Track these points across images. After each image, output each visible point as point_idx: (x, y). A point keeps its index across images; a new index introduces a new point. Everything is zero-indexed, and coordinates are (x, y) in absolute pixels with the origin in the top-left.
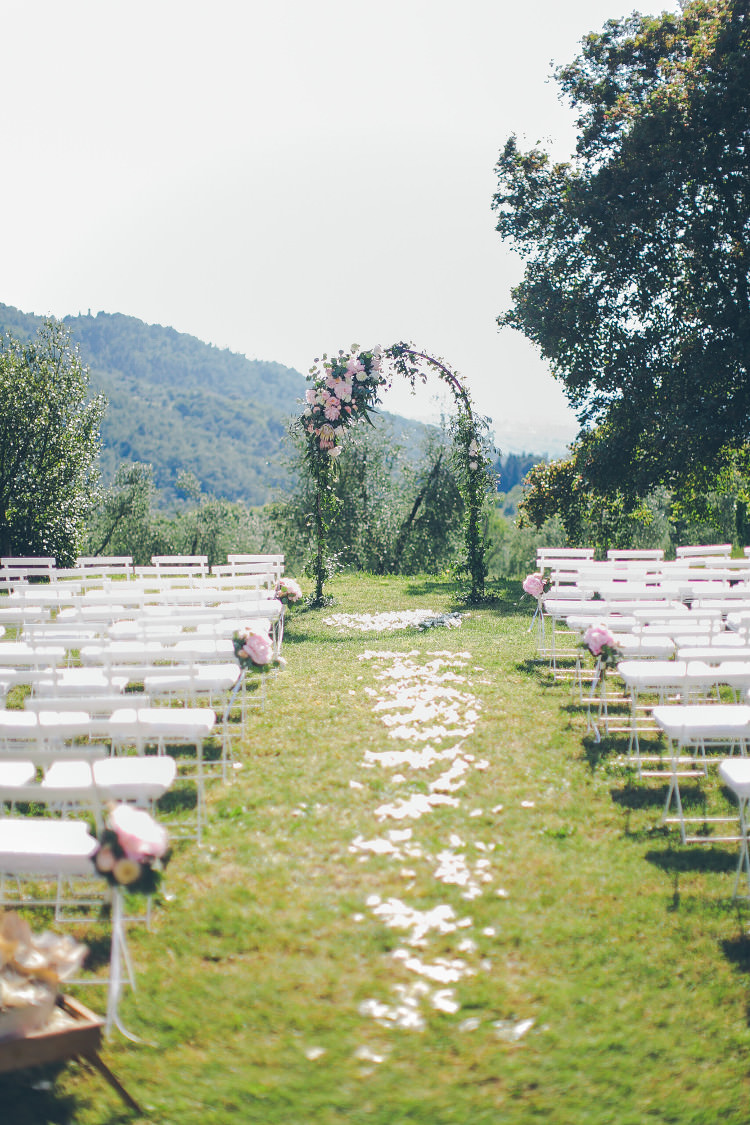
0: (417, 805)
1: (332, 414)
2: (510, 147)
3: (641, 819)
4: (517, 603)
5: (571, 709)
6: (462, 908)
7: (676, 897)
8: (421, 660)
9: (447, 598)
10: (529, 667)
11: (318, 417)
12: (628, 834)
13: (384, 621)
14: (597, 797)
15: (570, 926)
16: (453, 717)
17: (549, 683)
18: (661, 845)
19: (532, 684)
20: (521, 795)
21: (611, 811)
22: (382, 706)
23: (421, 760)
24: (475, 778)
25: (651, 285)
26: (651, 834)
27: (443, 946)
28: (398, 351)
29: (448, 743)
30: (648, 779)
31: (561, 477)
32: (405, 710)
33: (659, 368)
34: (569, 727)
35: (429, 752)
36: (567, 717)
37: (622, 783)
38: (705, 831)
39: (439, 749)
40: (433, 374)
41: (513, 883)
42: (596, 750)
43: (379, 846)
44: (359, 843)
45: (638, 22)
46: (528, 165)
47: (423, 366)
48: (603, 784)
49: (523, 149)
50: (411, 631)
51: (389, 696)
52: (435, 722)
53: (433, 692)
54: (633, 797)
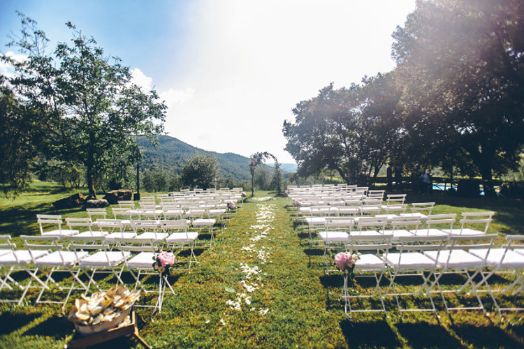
0: (258, 238)
1: (254, 164)
2: (285, 122)
3: (304, 241)
4: (285, 196)
5: (292, 215)
6: (261, 267)
7: (310, 263)
8: (267, 206)
9: (274, 195)
10: (286, 207)
11: (252, 165)
12: (301, 245)
13: (262, 199)
14: (295, 236)
15: (284, 273)
16: (270, 217)
17: (289, 210)
18: (307, 248)
19: (286, 210)
20: (280, 235)
21: (297, 239)
22: (257, 215)
23: (261, 227)
24: (272, 231)
25: (309, 144)
26: (305, 245)
27: (254, 279)
28: (265, 153)
29: (267, 223)
30: (305, 231)
31: (295, 175)
32: (261, 216)
33: (311, 157)
34: (291, 219)
35: (263, 225)
36: (291, 217)
37: (300, 232)
38: (317, 244)
39: (265, 224)
40: (271, 157)
41: (274, 259)
42: (296, 224)
43: (247, 248)
44: (244, 248)
45: (305, 101)
46: (288, 124)
47: (269, 156)
48: (296, 232)
49: (287, 122)
50: (267, 200)
51: (259, 213)
52: (266, 218)
53: (267, 212)
54: (302, 236)
